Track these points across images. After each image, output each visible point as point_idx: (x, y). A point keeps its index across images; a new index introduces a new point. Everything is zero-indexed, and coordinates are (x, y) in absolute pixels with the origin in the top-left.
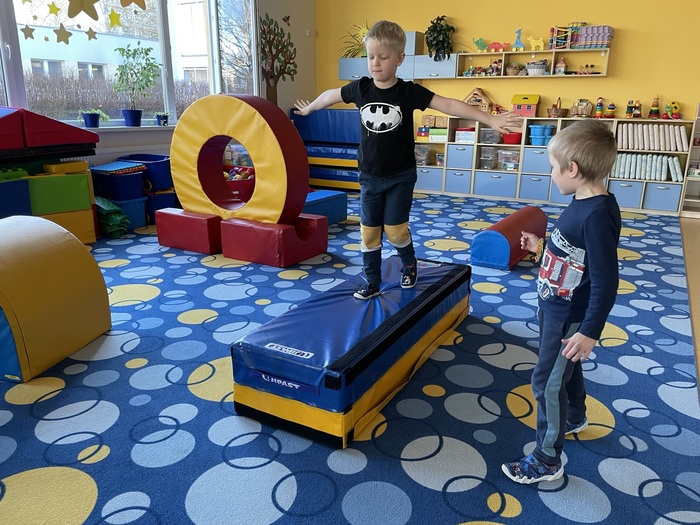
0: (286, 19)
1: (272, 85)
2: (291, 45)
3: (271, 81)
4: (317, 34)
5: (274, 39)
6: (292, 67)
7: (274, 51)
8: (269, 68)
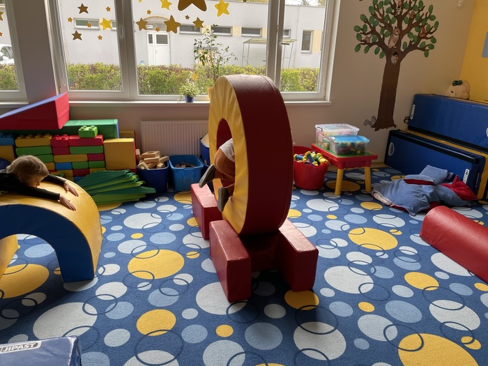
2: (432, 18)
3: (394, 58)
5: (406, 14)
6: (428, 42)
7: (404, 26)
8: (392, 44)
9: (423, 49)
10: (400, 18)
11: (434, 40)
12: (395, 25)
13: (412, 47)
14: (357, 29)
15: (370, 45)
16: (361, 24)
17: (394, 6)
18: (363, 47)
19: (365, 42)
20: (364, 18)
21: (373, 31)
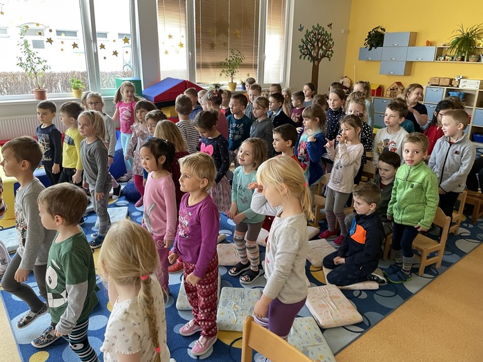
0: (330, 25)
1: (316, 64)
2: (331, 40)
3: (316, 62)
4: (349, 32)
5: (320, 38)
6: (330, 53)
7: (320, 45)
8: (315, 55)
9: (328, 57)
10: (318, 40)
11: (332, 52)
12: (316, 44)
13: (323, 56)
14: (300, 47)
15: (306, 55)
16: (302, 44)
17: (315, 34)
18: (303, 56)
19: (304, 54)
20: (302, 40)
21: (307, 48)
